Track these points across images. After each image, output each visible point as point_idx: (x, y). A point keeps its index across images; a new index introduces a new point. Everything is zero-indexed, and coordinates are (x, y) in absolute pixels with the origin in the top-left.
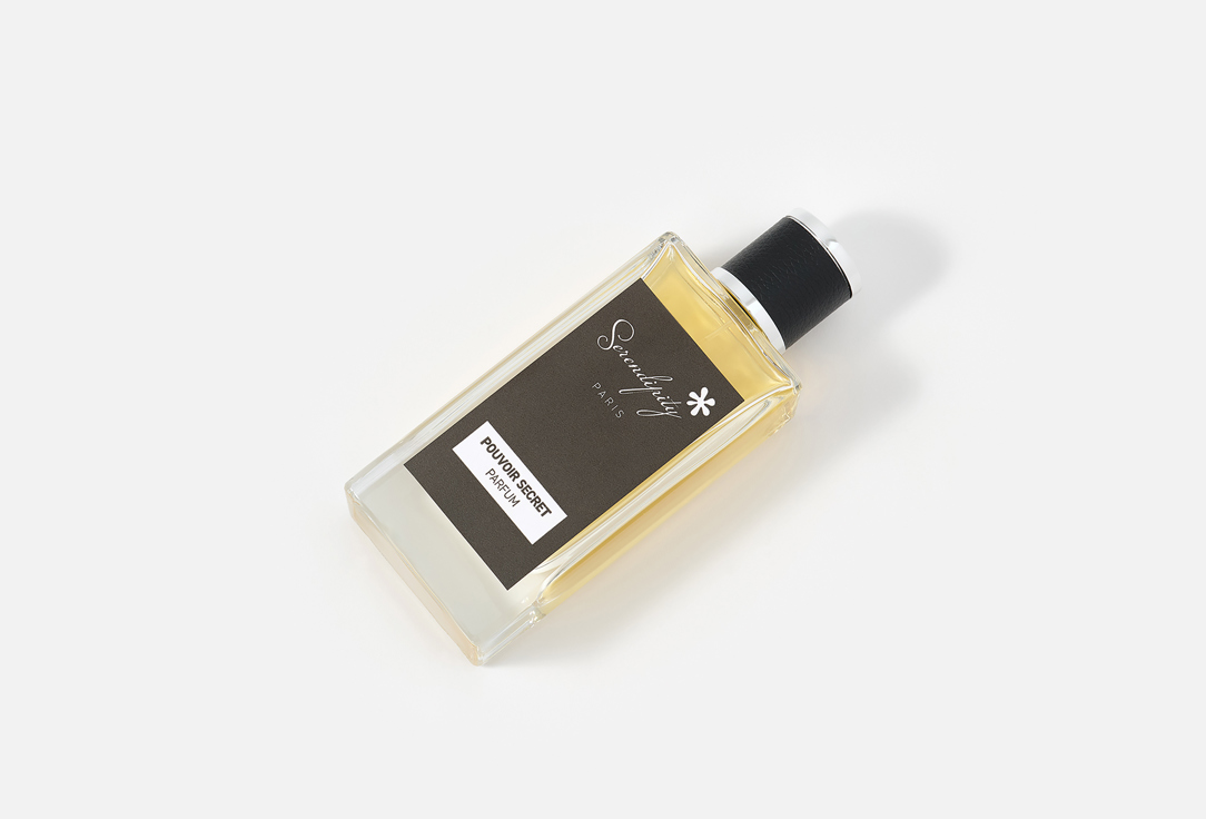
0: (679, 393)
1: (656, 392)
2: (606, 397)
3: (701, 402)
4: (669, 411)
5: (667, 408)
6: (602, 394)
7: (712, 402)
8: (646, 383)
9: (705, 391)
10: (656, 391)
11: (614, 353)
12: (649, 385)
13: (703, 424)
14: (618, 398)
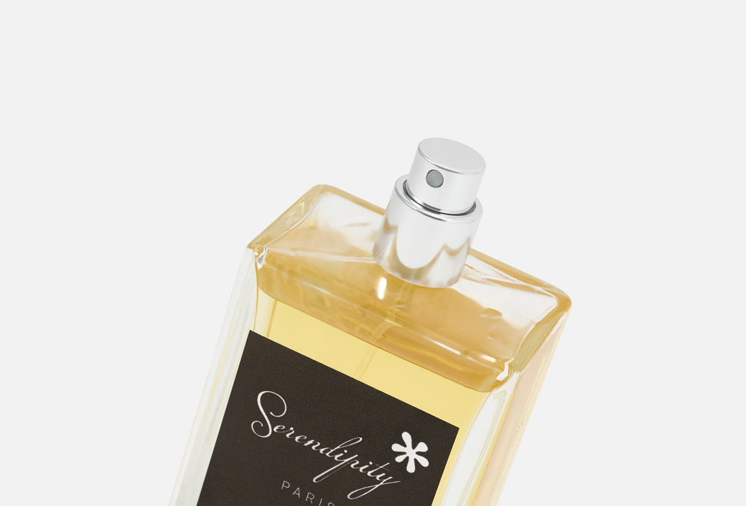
0: (381, 453)
1: (353, 462)
2: (304, 495)
3: (411, 453)
4: (382, 480)
5: (378, 477)
6: (297, 492)
7: (422, 447)
8: (336, 457)
9: (406, 437)
10: (351, 462)
11: (278, 436)
12: (342, 458)
13: (430, 478)
14: (316, 488)
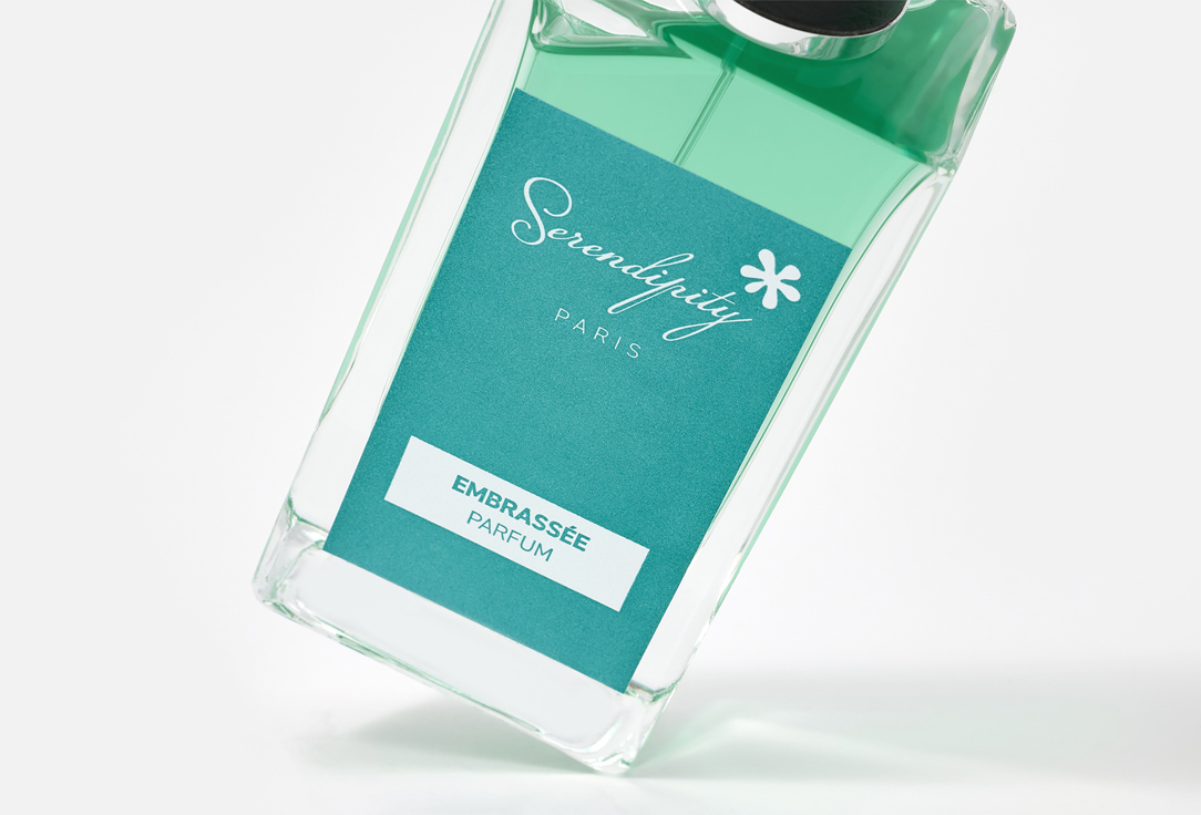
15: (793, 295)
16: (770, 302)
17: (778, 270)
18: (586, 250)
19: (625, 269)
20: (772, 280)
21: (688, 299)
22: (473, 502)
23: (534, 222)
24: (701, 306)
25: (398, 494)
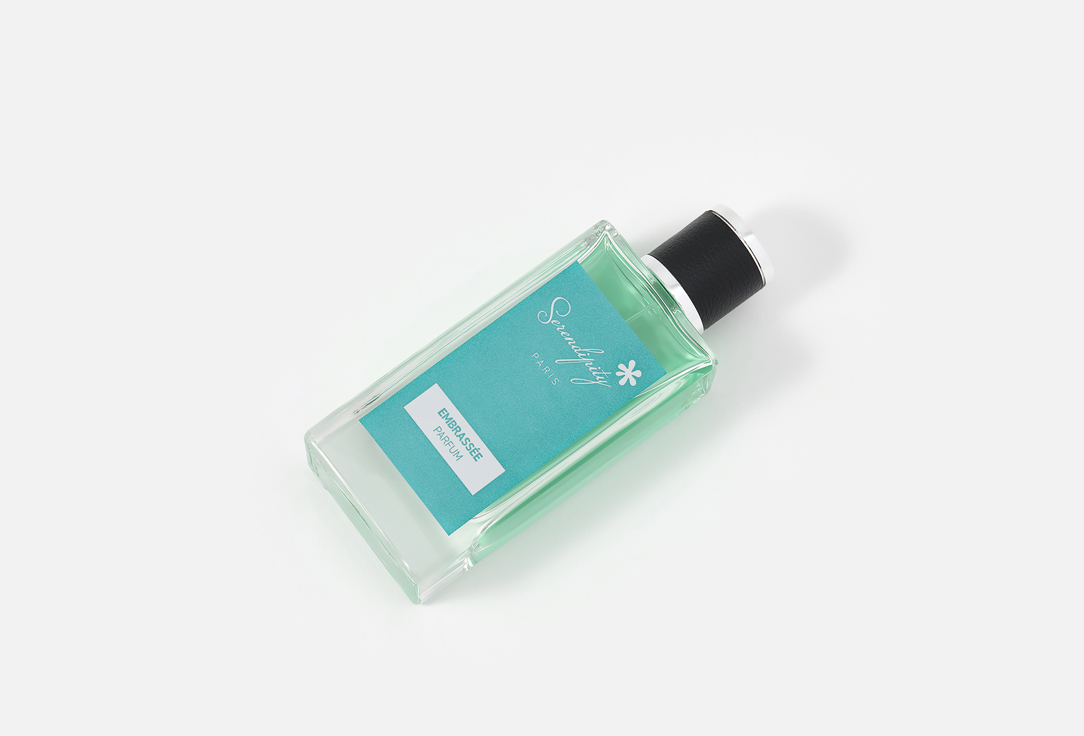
15: (633, 383)
16: (622, 382)
17: (633, 371)
18: (562, 333)
19: (573, 347)
20: (629, 374)
21: (591, 369)
22: (442, 423)
23: (549, 314)
24: (594, 373)
25: (411, 408)
